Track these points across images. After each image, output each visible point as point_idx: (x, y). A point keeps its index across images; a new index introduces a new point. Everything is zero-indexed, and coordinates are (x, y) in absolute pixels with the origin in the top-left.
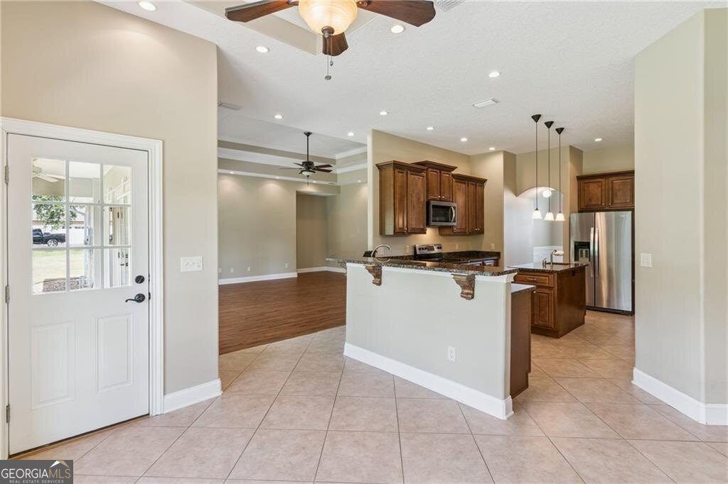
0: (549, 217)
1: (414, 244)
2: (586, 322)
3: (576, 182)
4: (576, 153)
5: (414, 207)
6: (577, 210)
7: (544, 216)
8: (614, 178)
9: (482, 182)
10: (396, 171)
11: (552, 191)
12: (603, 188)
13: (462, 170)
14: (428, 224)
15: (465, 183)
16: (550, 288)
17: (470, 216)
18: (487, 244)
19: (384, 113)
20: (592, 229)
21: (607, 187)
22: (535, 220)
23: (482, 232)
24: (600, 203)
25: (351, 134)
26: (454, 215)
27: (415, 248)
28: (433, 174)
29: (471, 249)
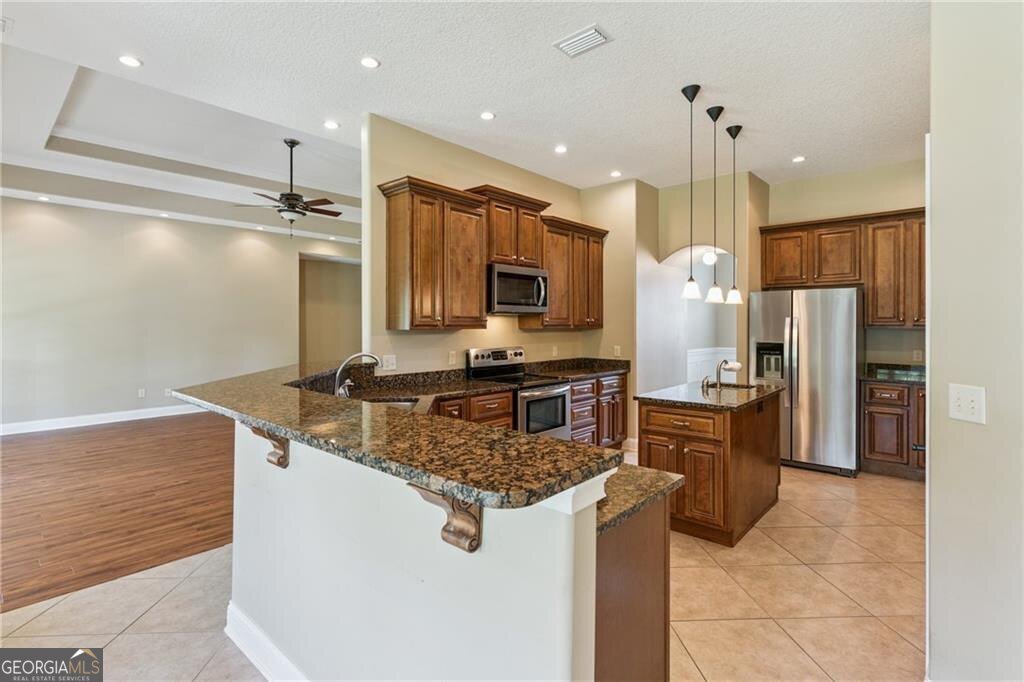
0: (715, 295)
1: (466, 348)
2: (780, 497)
3: (757, 237)
4: (760, 188)
5: (458, 274)
6: (759, 287)
7: (705, 294)
8: (823, 231)
9: (600, 235)
10: (417, 199)
11: (719, 255)
12: (804, 246)
13: (560, 210)
14: (490, 310)
15: (567, 235)
16: (716, 443)
17: (577, 295)
18: (607, 347)
19: (369, 63)
20: (788, 320)
21: (810, 244)
22: (690, 300)
23: (598, 324)
24: (798, 274)
25: (331, 125)
26: (543, 293)
27: (468, 355)
28: (499, 213)
29: (580, 355)
